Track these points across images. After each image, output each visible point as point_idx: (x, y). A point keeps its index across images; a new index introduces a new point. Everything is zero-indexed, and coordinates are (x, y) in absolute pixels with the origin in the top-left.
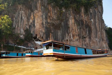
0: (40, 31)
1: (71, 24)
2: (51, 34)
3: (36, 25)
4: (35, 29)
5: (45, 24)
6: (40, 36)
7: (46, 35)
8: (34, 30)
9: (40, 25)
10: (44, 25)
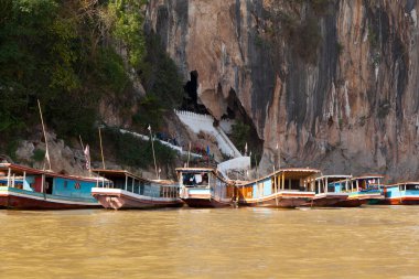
0: (218, 54)
1: (345, 31)
2: (279, 80)
3: (192, 10)
4: (188, 37)
5: (250, 19)
6: (220, 87)
7: (258, 84)
8: (185, 44)
9: (221, 20)
10: (245, 26)
